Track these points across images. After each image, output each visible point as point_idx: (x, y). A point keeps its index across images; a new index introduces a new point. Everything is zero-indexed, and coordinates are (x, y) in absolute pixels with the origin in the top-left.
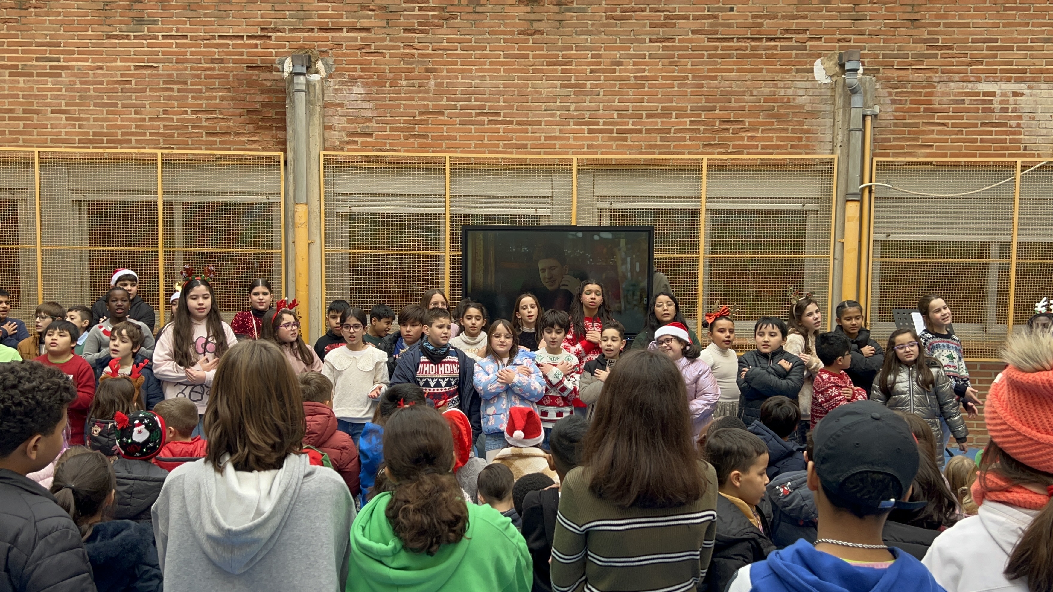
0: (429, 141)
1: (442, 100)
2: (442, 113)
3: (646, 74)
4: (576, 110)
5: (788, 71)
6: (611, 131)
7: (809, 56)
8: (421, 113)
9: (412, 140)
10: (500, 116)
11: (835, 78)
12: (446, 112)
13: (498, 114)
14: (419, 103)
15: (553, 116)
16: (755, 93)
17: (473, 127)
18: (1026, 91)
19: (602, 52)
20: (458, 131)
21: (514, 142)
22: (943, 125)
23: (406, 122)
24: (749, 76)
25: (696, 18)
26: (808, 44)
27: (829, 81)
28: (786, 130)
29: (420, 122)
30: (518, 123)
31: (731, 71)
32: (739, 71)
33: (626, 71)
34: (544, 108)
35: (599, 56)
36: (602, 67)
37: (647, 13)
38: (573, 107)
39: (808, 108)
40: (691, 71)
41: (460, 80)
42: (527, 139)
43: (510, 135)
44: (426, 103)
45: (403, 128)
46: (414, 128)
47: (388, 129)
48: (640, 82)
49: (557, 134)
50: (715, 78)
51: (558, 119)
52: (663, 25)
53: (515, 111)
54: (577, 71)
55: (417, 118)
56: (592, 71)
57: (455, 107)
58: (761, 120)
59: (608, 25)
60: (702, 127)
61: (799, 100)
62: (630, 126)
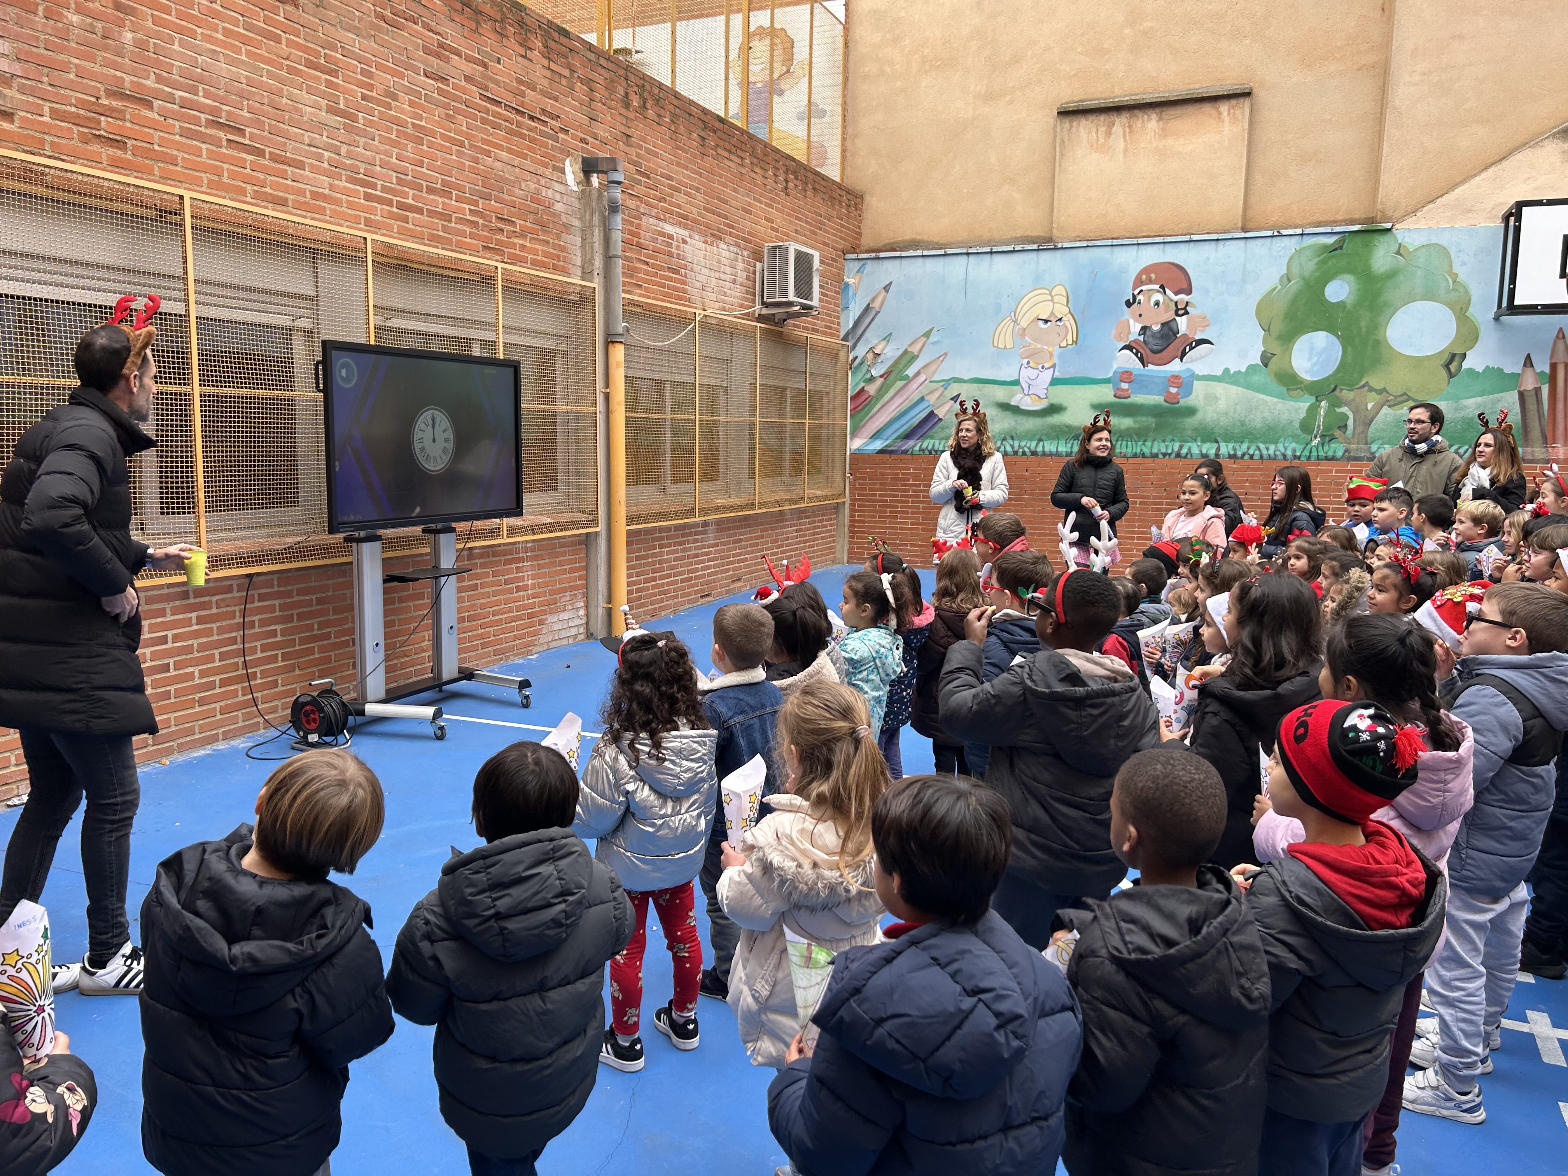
0: (129, 156)
1: (148, 78)
2: (149, 105)
3: (423, 123)
4: (349, 157)
5: (546, 166)
6: (390, 203)
7: (562, 151)
8: (111, 94)
9: (95, 147)
10: (244, 136)
11: (581, 188)
12: (156, 103)
13: (241, 132)
14: (105, 70)
15: (320, 158)
16: (523, 187)
17: (204, 146)
18: (688, 240)
19: (373, 70)
20: (180, 147)
21: (268, 190)
22: (647, 263)
23: (81, 104)
24: (517, 161)
25: (469, 59)
26: (561, 135)
27: (576, 189)
28: (548, 242)
29: (108, 112)
30: (274, 158)
31: (501, 148)
32: (510, 151)
33: (403, 112)
34: (307, 141)
35: (370, 75)
36: (374, 94)
37: (418, 28)
38: (344, 149)
39: (564, 218)
40: (468, 136)
41: (176, 47)
42: (286, 189)
43: (261, 176)
44: (119, 74)
45: (78, 116)
46: (99, 122)
47: (46, 110)
48: (420, 135)
49: (327, 191)
50: (488, 154)
51: (326, 165)
52: (438, 56)
53: (266, 133)
54: (345, 91)
55: (104, 101)
56: (364, 98)
57: (171, 99)
58: (528, 224)
59: (378, 29)
60: (481, 221)
61: (559, 207)
62: (410, 201)
